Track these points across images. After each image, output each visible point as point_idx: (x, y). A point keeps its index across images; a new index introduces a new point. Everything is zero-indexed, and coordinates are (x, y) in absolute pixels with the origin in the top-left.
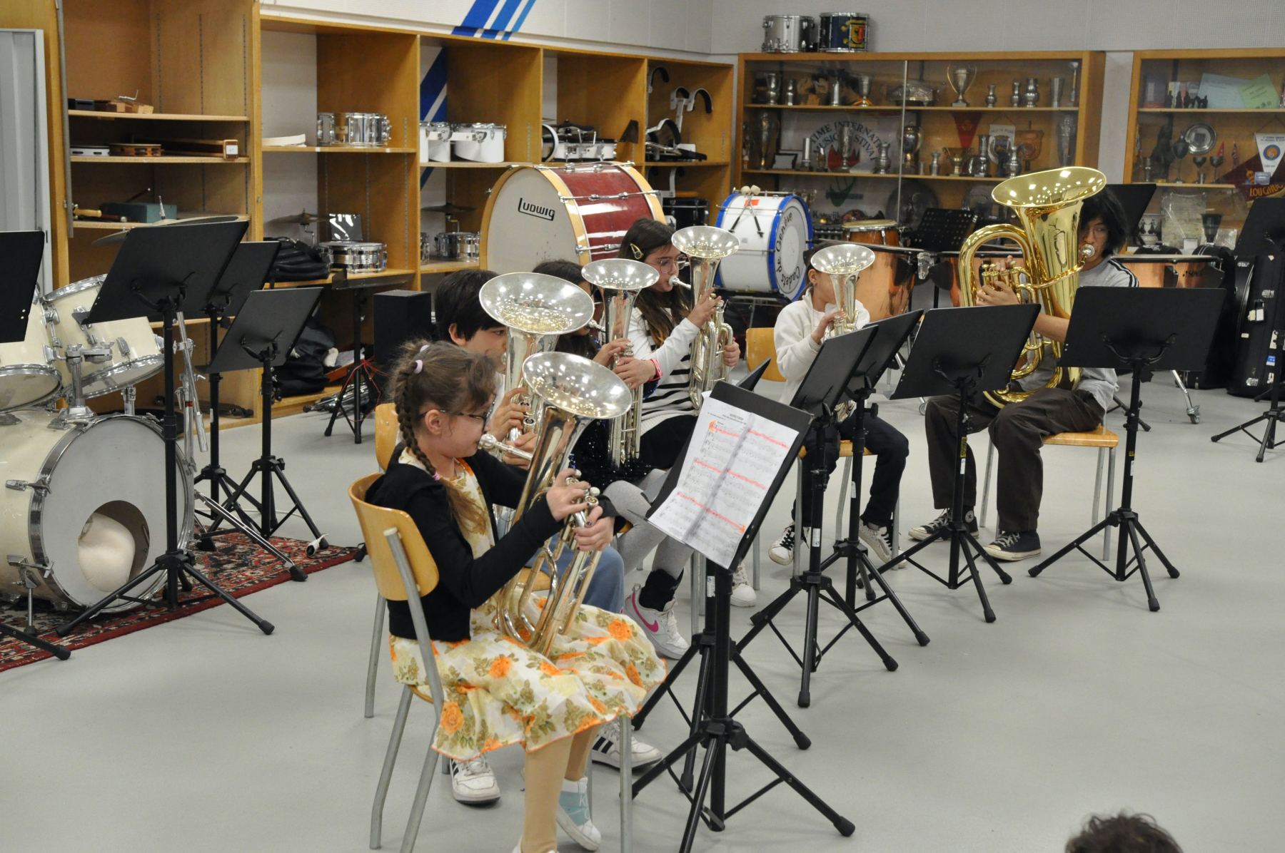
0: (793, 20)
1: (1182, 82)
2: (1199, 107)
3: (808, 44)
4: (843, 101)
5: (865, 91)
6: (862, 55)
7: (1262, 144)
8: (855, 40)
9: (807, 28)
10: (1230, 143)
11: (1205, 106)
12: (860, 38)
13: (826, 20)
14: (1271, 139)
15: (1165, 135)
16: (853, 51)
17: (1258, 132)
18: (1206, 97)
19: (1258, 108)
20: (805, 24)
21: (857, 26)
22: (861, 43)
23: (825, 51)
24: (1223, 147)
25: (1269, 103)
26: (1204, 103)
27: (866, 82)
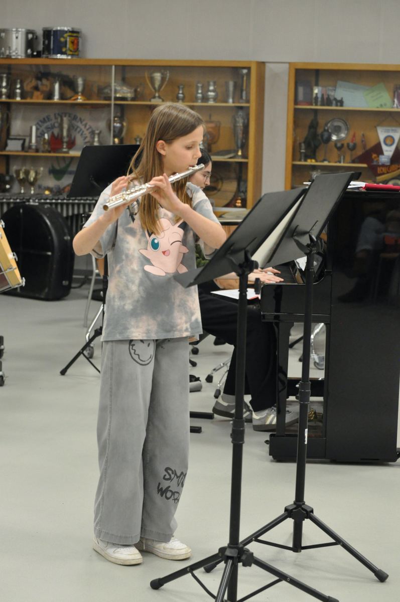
0: (20, 33)
1: (323, 86)
2: (337, 105)
3: (33, 51)
4: (62, 97)
5: (80, 89)
6: (76, 61)
7: (382, 134)
8: (72, 49)
9: (32, 39)
10: (359, 134)
11: (342, 105)
12: (75, 47)
13: (47, 33)
14: (388, 131)
15: (313, 126)
16: (69, 57)
17: (378, 125)
18: (342, 98)
19: (378, 107)
20: (30, 36)
21: (73, 38)
22: (76, 51)
23: (47, 57)
24: (354, 136)
25: (385, 105)
26: (341, 103)
27: (80, 82)
